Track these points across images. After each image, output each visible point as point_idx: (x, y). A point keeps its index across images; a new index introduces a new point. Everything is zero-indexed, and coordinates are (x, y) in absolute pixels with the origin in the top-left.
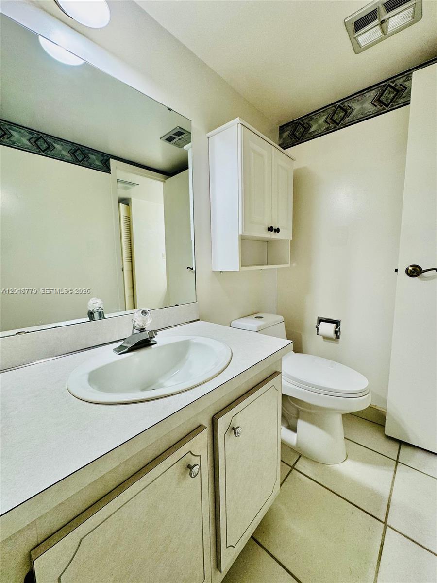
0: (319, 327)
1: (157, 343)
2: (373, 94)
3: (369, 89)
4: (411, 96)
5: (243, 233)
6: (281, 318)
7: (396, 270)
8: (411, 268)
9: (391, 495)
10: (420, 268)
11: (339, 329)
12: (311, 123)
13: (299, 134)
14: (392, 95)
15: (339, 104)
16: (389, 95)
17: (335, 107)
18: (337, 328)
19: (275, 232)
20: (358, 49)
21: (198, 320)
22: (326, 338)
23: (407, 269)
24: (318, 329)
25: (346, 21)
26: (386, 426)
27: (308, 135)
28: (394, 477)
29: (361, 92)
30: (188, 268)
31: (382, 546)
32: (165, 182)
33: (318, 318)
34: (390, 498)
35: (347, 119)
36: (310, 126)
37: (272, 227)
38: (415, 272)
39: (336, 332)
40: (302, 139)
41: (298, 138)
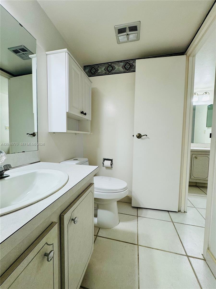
0: (104, 163)
1: (9, 176)
2: (122, 64)
3: (121, 61)
4: (136, 69)
5: (68, 111)
6: (87, 159)
7: (133, 136)
8: (138, 135)
9: (138, 232)
10: (141, 135)
11: (113, 163)
12: (98, 68)
13: (93, 72)
14: (129, 67)
15: (110, 64)
16: (128, 66)
17: (108, 64)
18: (111, 162)
19: (84, 115)
20: (119, 42)
21: (40, 161)
22: (107, 168)
23: (137, 135)
24: (103, 164)
25: (115, 27)
26: (132, 203)
27: (97, 74)
28: (138, 223)
29: (118, 62)
30: (27, 134)
31: (138, 255)
32: (10, 79)
33: (103, 158)
34: (138, 233)
35: (113, 71)
36: (98, 70)
37: (83, 112)
38: (139, 136)
39: (111, 165)
40: (95, 75)
41: (92, 74)
